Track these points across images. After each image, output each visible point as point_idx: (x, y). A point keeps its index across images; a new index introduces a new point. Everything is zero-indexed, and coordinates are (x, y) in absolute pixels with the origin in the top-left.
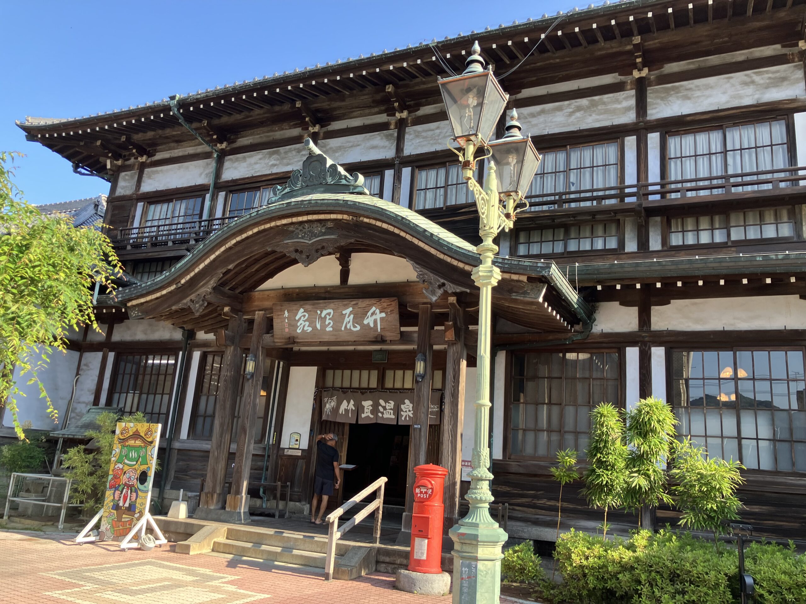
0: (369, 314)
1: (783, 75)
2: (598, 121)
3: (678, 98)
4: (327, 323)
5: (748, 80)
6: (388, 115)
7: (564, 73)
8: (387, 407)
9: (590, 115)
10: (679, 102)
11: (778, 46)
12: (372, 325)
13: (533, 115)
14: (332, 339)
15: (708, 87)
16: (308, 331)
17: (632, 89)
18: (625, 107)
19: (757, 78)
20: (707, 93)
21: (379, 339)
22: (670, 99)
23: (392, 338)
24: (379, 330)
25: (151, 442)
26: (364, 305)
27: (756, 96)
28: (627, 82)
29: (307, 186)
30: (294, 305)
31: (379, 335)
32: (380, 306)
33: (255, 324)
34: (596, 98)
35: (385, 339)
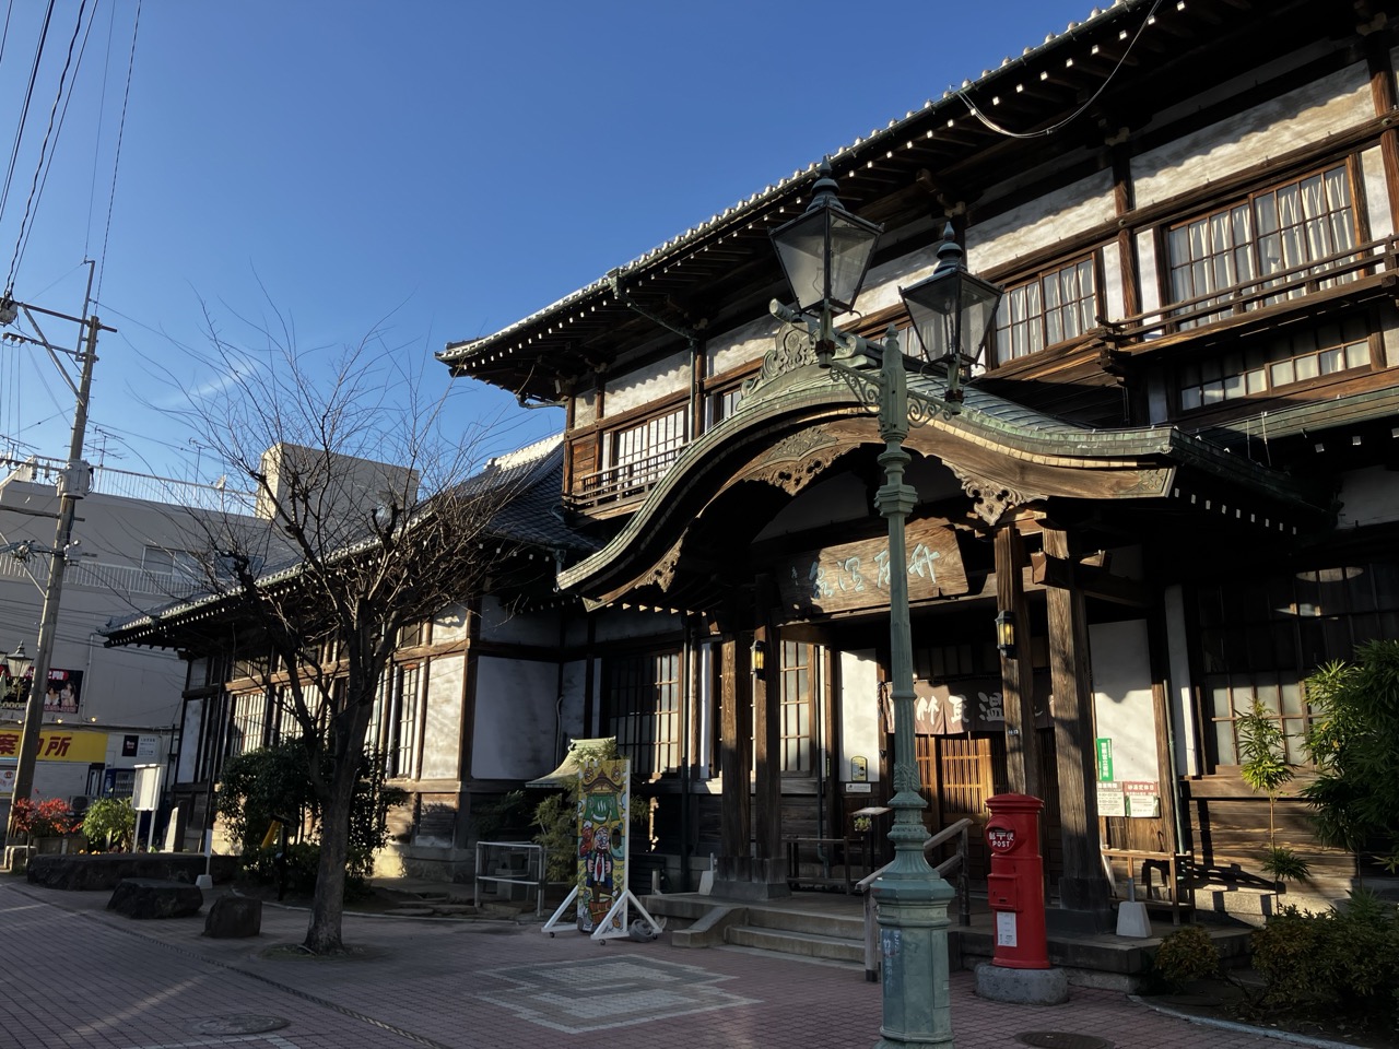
2: (1301, 135)
6: (933, 217)
8: (992, 704)
9: (1287, 127)
12: (922, 574)
16: (830, 596)
17: (1360, 59)
21: (937, 594)
23: (956, 592)
24: (934, 580)
25: (621, 787)
28: (1349, 49)
29: (785, 373)
30: (803, 559)
31: (935, 588)
32: (929, 542)
33: (757, 594)
34: (1294, 93)
35: (945, 594)
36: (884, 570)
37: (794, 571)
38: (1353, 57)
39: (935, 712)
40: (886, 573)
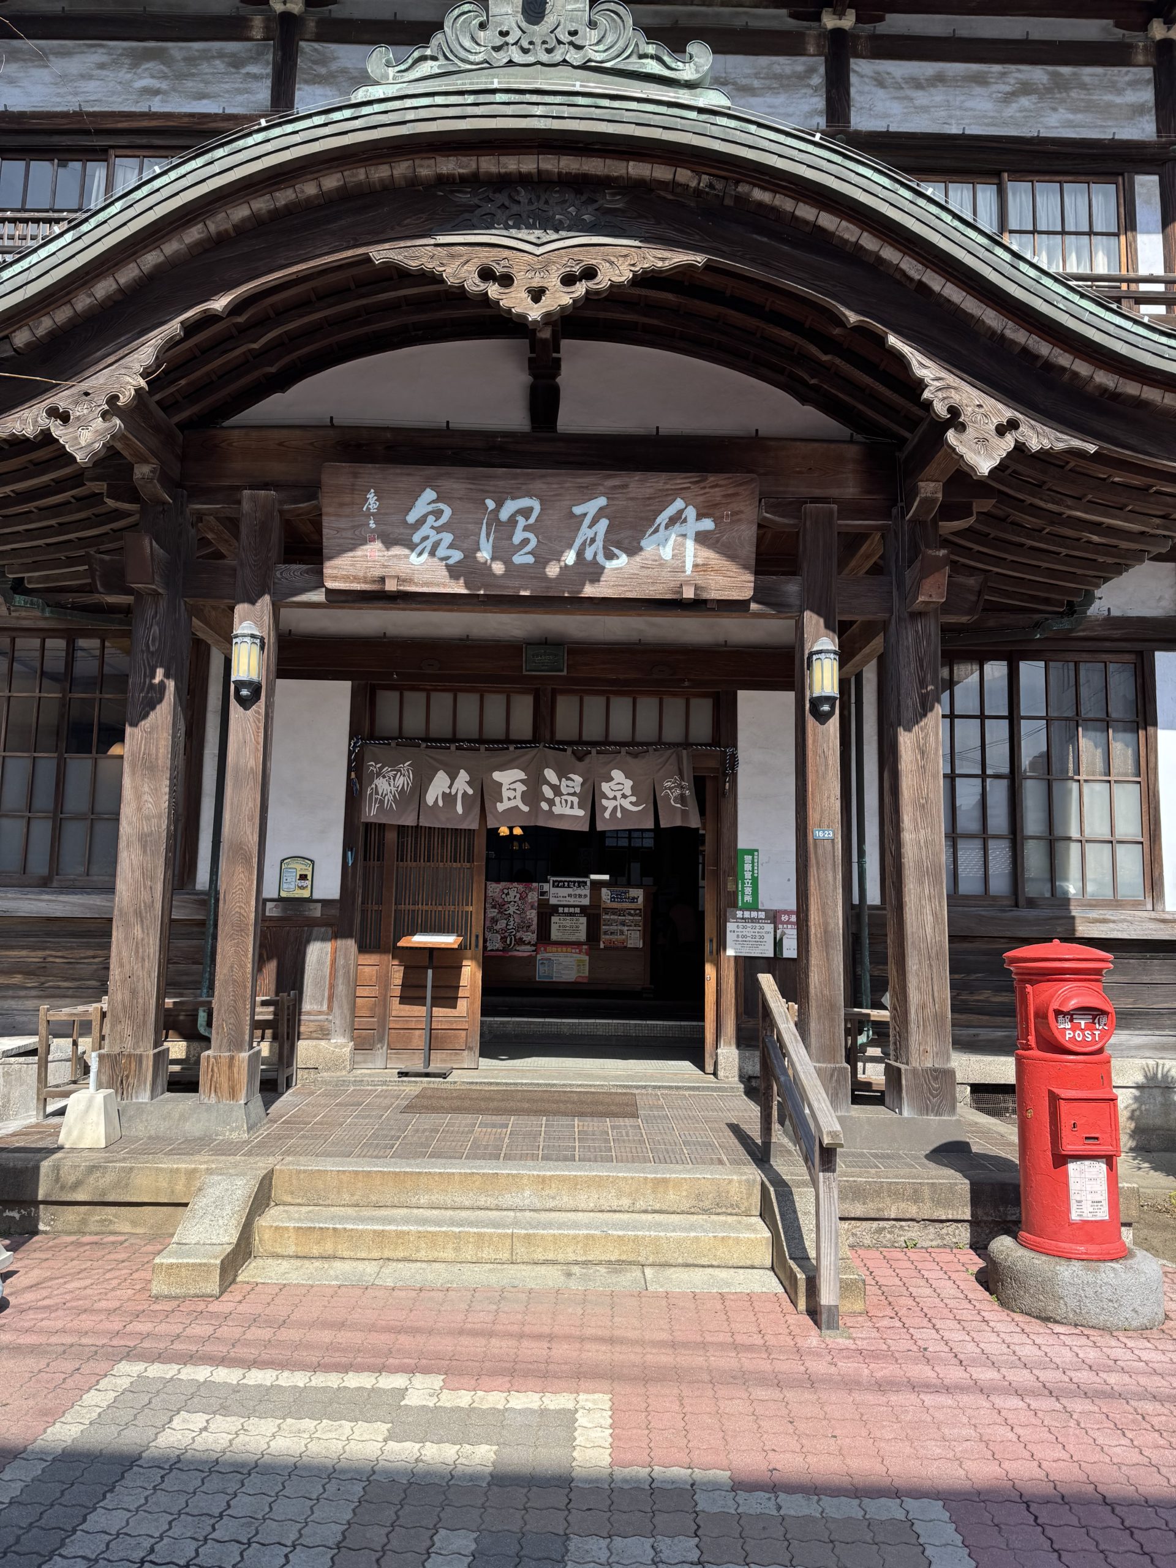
0: (663, 518)
2: (1070, 124)
4: (517, 538)
8: (564, 790)
9: (1055, 109)
12: (667, 553)
13: (917, 84)
16: (450, 562)
17: (1146, 65)
18: (1132, 105)
21: (689, 593)
23: (726, 595)
26: (648, 492)
28: (1137, 47)
29: (510, 63)
30: (400, 477)
31: (687, 583)
32: (701, 499)
33: (244, 530)
34: (1066, 70)
35: (705, 596)
36: (590, 534)
37: (371, 497)
38: (1141, 58)
39: (465, 794)
40: (593, 540)
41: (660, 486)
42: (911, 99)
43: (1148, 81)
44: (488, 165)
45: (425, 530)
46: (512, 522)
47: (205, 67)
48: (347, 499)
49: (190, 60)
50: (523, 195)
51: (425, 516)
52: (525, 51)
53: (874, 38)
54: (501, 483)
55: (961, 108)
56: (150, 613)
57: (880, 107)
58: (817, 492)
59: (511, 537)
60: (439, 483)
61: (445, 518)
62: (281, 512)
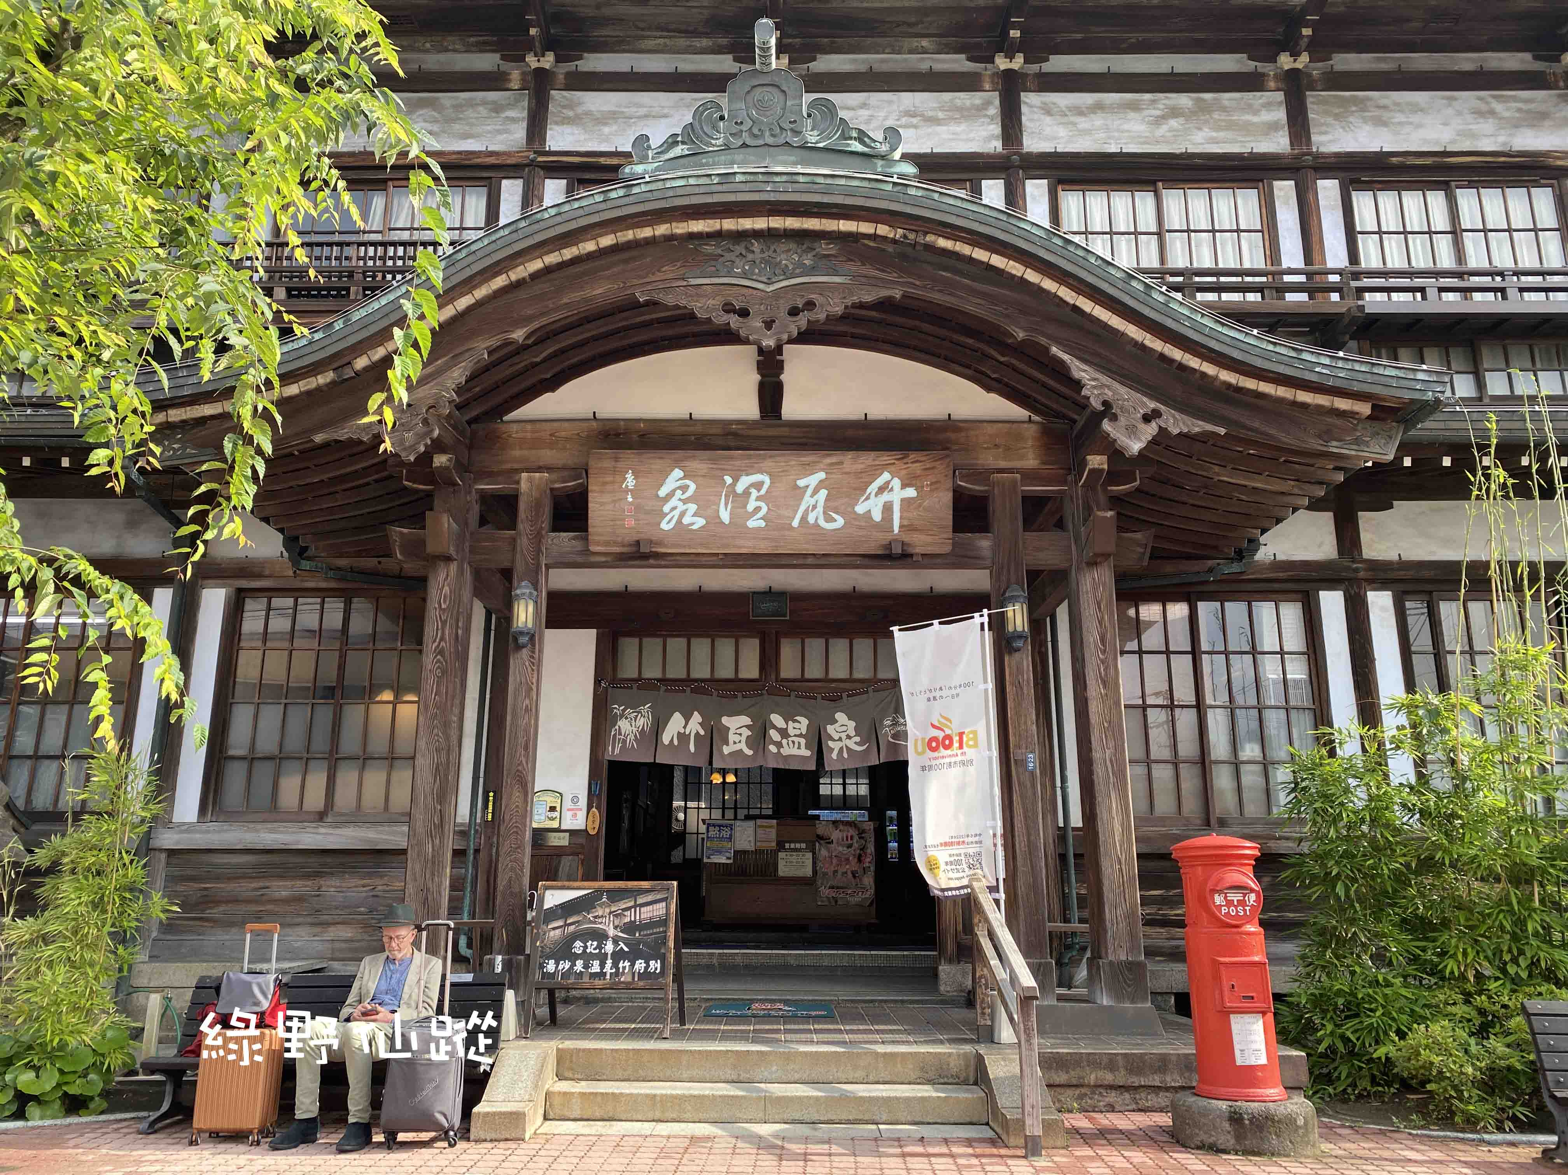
0: (873, 488)
1: (1543, 108)
2: (1214, 142)
3: (1365, 120)
4: (750, 507)
5: (1484, 107)
7: (1141, 36)
9: (1200, 129)
10: (1367, 128)
11: (1528, 56)
12: (877, 516)
13: (1079, 112)
14: (763, 548)
15: (1416, 109)
16: (694, 527)
17: (1278, 90)
18: (1267, 123)
19: (1498, 107)
20: (1416, 118)
21: (897, 550)
22: (1351, 119)
23: (929, 550)
24: (896, 529)
26: (860, 467)
27: (1501, 139)
29: (744, 145)
30: (654, 461)
31: (896, 540)
32: (904, 472)
33: (522, 506)
34: (1208, 96)
35: (911, 550)
36: (812, 501)
37: (630, 477)
38: (1272, 84)
39: (697, 733)
40: (814, 507)
41: (870, 462)
42: (1074, 124)
43: (1280, 103)
44: (728, 224)
45: (673, 502)
46: (747, 493)
47: (470, 113)
48: (609, 479)
49: (458, 107)
50: (756, 246)
51: (674, 491)
52: (755, 136)
53: (1041, 75)
54: (738, 463)
55: (1118, 130)
56: (442, 576)
57: (1048, 131)
58: (1003, 464)
59: (745, 506)
60: (687, 463)
61: (690, 493)
62: (552, 490)
